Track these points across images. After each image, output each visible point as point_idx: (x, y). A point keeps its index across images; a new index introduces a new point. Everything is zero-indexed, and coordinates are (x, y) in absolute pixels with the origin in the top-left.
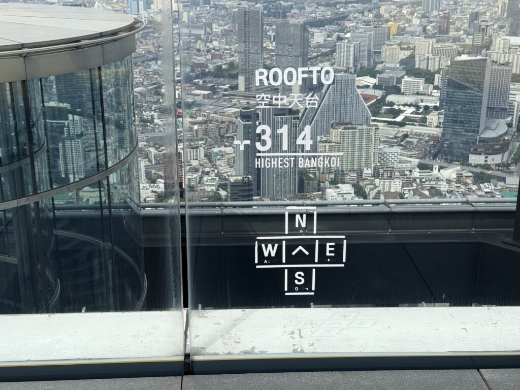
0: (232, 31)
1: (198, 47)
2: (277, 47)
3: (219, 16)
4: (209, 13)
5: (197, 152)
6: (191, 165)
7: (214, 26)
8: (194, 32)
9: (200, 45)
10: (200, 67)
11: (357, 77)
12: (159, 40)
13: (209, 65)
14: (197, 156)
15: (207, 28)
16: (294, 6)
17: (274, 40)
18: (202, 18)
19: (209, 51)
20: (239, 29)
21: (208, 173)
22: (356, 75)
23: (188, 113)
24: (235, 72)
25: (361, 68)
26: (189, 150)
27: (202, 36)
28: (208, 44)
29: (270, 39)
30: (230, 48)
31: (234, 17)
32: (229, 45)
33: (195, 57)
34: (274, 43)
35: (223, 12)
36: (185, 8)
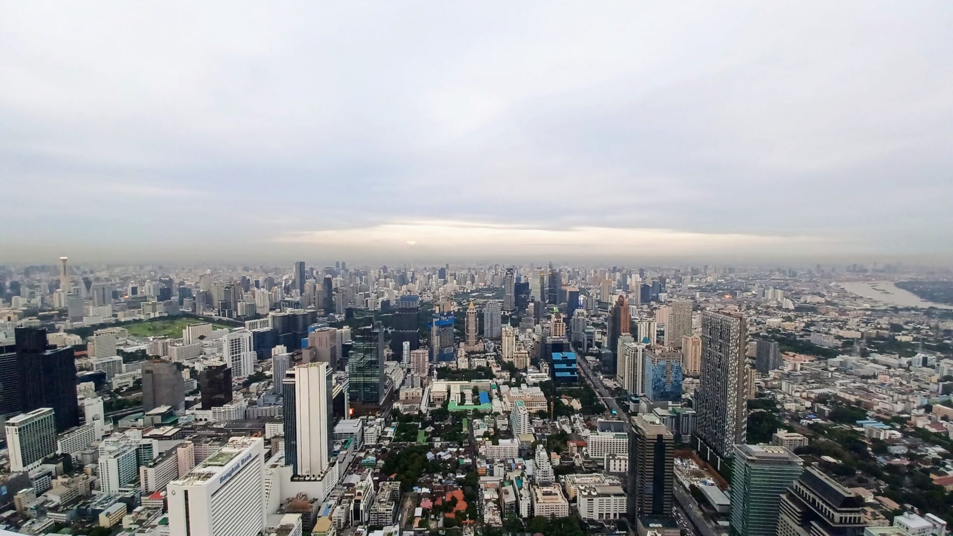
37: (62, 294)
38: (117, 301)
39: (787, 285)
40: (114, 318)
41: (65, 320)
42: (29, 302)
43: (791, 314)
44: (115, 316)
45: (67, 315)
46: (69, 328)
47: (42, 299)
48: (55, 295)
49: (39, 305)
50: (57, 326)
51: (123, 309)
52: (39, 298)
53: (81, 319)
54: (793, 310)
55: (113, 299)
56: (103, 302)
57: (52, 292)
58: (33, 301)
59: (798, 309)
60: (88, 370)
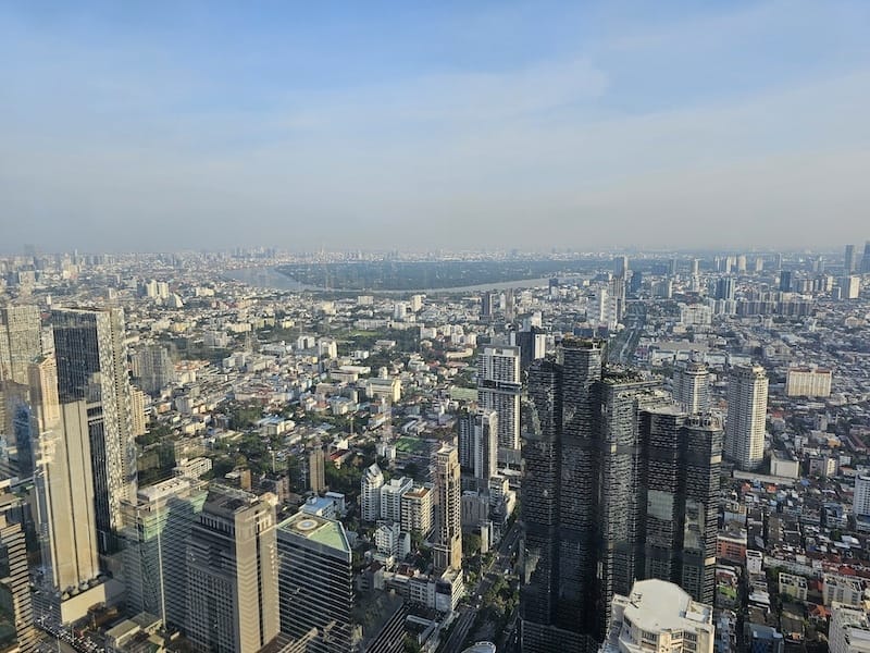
39: (172, 276)
43: (181, 314)
54: (181, 308)
59: (187, 306)
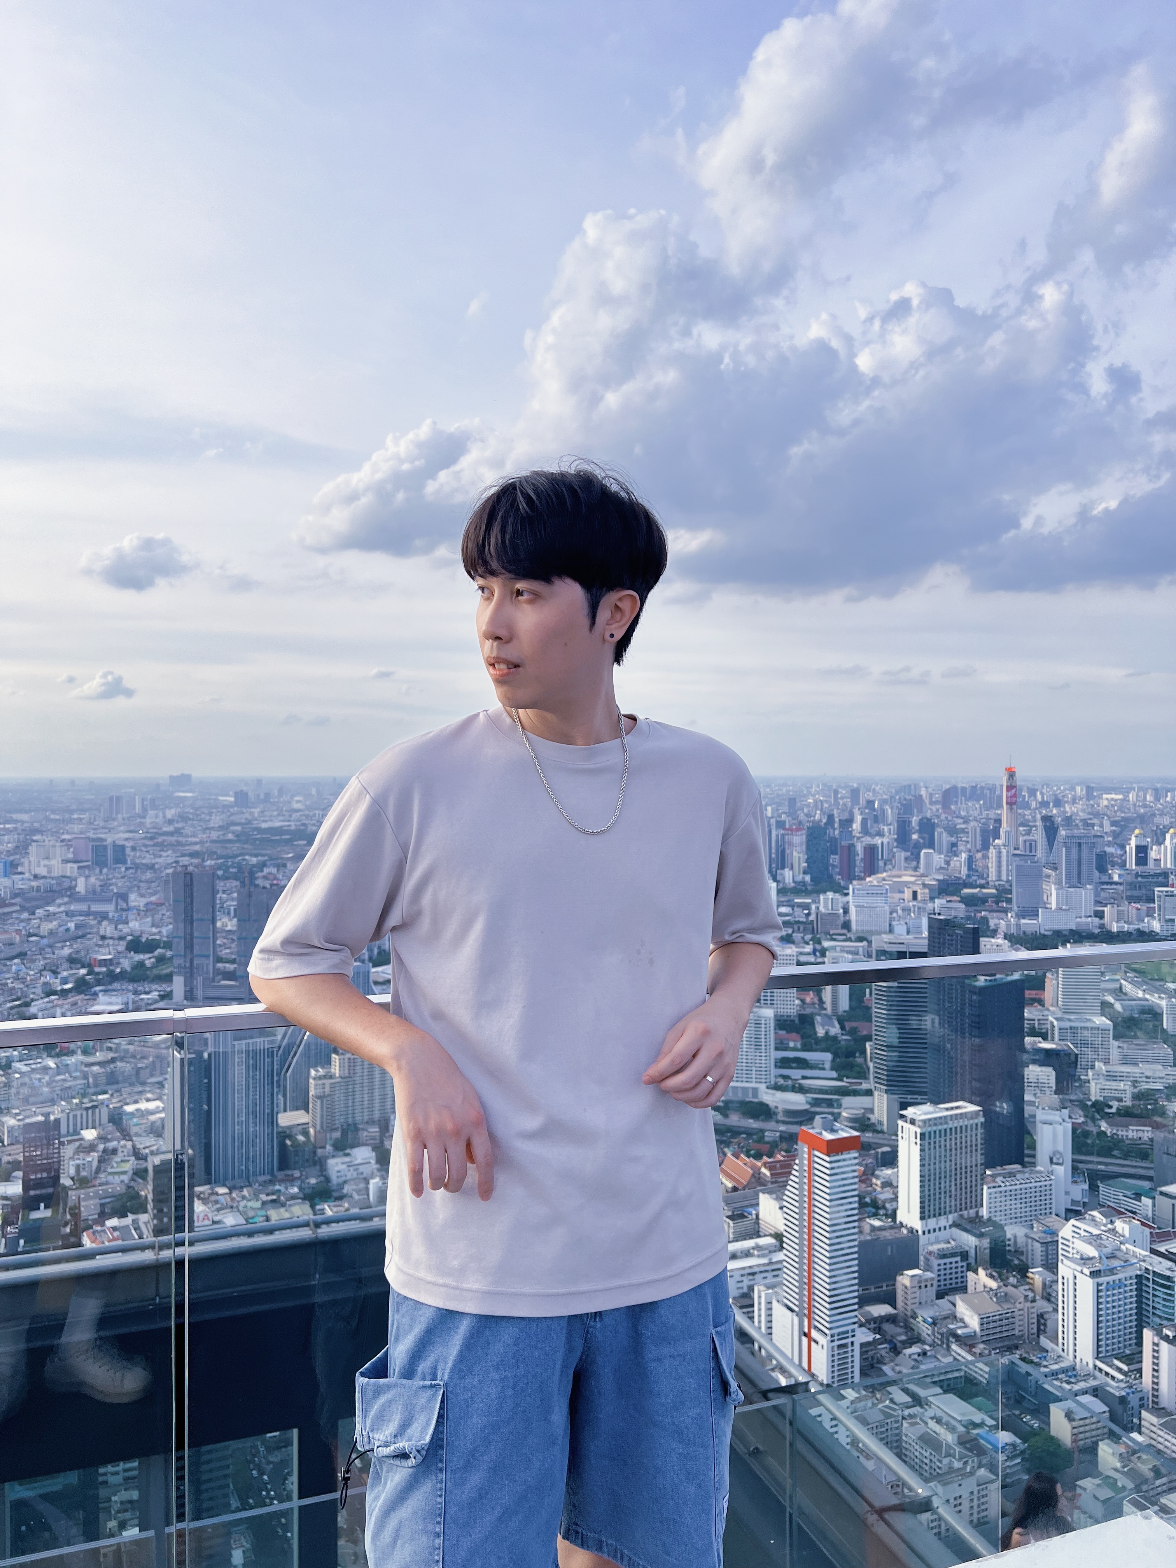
0: (162, 904)
1: (102, 933)
2: (239, 926)
3: (141, 881)
4: (123, 877)
5: (94, 1113)
6: (82, 1139)
7: (132, 897)
8: (95, 907)
9: (107, 929)
10: (105, 966)
11: (374, 966)
12: (29, 924)
13: (122, 960)
14: (94, 1121)
15: (120, 901)
16: (268, 863)
17: (235, 916)
18: (111, 885)
19: (121, 938)
20: (174, 901)
21: (114, 1151)
22: (371, 964)
23: (80, 1047)
24: (168, 971)
25: (379, 953)
26: (79, 1113)
27: (111, 915)
28: (120, 927)
29: (229, 913)
30: (160, 932)
31: (166, 882)
32: (157, 926)
33: (97, 949)
34: (235, 920)
35: (149, 875)
36: (81, 871)
37: (1004, 851)
38: (1105, 879)
40: (1097, 920)
41: (1005, 911)
42: (948, 863)
44: (1100, 915)
45: (1009, 901)
46: (1013, 930)
47: (970, 860)
48: (992, 853)
49: (964, 871)
50: (992, 923)
51: (1114, 900)
52: (964, 856)
53: (1033, 914)
55: (1096, 873)
56: (1076, 879)
57: (986, 846)
58: (955, 862)
60: (1045, 1037)
